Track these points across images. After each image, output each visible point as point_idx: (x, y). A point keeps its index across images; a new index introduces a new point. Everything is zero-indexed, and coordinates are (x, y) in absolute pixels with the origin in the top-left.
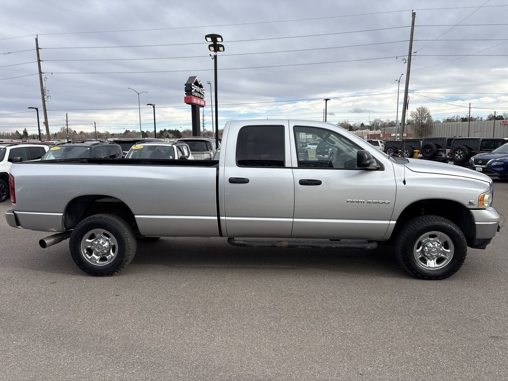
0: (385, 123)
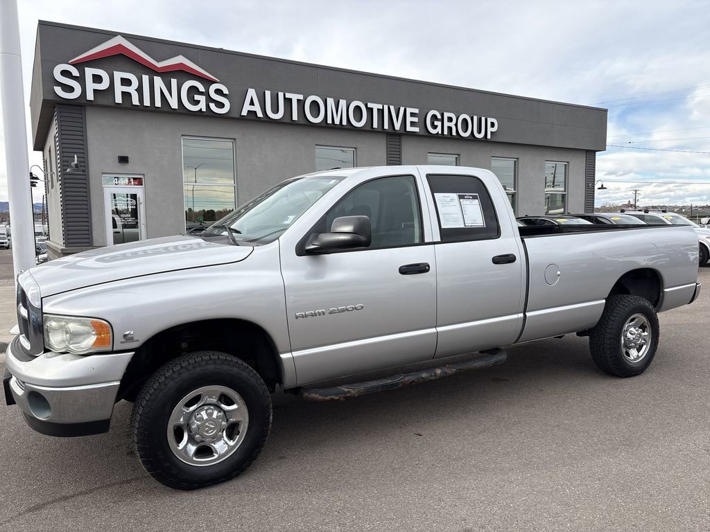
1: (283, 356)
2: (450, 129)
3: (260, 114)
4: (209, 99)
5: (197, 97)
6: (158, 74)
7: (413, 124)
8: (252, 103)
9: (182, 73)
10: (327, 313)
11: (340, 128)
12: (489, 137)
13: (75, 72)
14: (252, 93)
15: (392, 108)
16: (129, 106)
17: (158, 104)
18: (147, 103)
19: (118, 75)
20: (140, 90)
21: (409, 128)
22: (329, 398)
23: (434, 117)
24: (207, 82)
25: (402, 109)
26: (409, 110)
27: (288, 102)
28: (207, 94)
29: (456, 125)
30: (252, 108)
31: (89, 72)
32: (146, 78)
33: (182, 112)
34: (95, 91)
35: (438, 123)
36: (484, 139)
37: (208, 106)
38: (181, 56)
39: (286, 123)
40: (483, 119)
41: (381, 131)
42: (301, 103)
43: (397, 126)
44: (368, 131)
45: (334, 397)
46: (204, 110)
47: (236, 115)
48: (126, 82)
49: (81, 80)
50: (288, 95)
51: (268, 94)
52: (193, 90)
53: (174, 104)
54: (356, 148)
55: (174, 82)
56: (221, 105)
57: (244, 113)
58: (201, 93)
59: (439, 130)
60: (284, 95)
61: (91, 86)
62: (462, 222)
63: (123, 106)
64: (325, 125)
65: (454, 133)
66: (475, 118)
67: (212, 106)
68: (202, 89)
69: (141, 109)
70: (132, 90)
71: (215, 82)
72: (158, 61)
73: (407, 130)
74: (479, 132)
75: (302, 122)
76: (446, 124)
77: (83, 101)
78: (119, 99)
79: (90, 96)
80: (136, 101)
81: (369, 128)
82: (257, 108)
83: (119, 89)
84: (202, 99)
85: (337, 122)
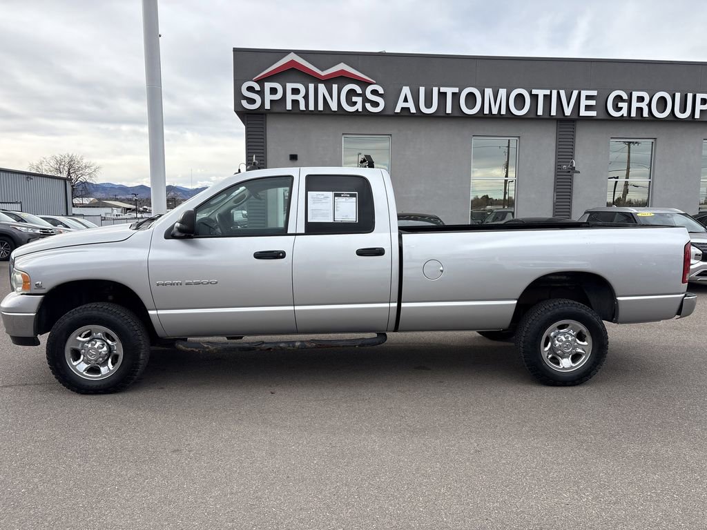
1: (150, 312)
2: (640, 110)
3: (413, 110)
4: (366, 100)
5: (354, 99)
6: (321, 82)
7: (588, 108)
8: (406, 100)
9: (343, 78)
10: (184, 284)
11: (499, 117)
12: (697, 116)
13: (257, 88)
14: (406, 90)
15: (562, 93)
16: (298, 111)
17: (321, 108)
18: (311, 107)
19: (290, 86)
20: (306, 97)
21: (583, 113)
22: (189, 349)
23: (619, 98)
24: (364, 84)
25: (575, 93)
26: (584, 93)
27: (442, 96)
28: (363, 95)
29: (649, 105)
30: (405, 105)
31: (268, 86)
32: (311, 86)
33: (341, 113)
34: (272, 101)
35: (624, 105)
36: (691, 119)
37: (364, 107)
38: (342, 63)
39: (440, 116)
40: (690, 96)
41: (547, 118)
42: (456, 96)
43: (568, 112)
44: (532, 118)
45: (194, 350)
46: (360, 110)
47: (390, 113)
48: (295, 91)
49: (261, 93)
50: (443, 90)
51: (422, 90)
52: (352, 93)
53: (334, 107)
54: (519, 137)
55: (335, 87)
56: (376, 104)
57: (398, 110)
58: (359, 95)
59: (624, 112)
60: (439, 90)
61: (268, 97)
62: (332, 217)
63: (293, 112)
64: (482, 115)
65: (646, 114)
66: (678, 96)
67: (368, 106)
68: (359, 91)
69: (307, 113)
70: (300, 97)
71: (371, 84)
72: (322, 71)
73: (581, 115)
74: (683, 110)
75: (457, 114)
76: (635, 105)
77: (261, 111)
78: (289, 107)
79: (267, 106)
80: (302, 107)
81: (532, 116)
82: (411, 105)
83: (290, 97)
84: (359, 100)
85: (495, 111)
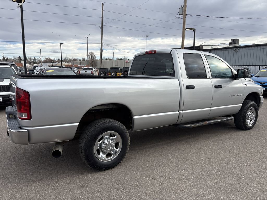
0: (71, 59)
